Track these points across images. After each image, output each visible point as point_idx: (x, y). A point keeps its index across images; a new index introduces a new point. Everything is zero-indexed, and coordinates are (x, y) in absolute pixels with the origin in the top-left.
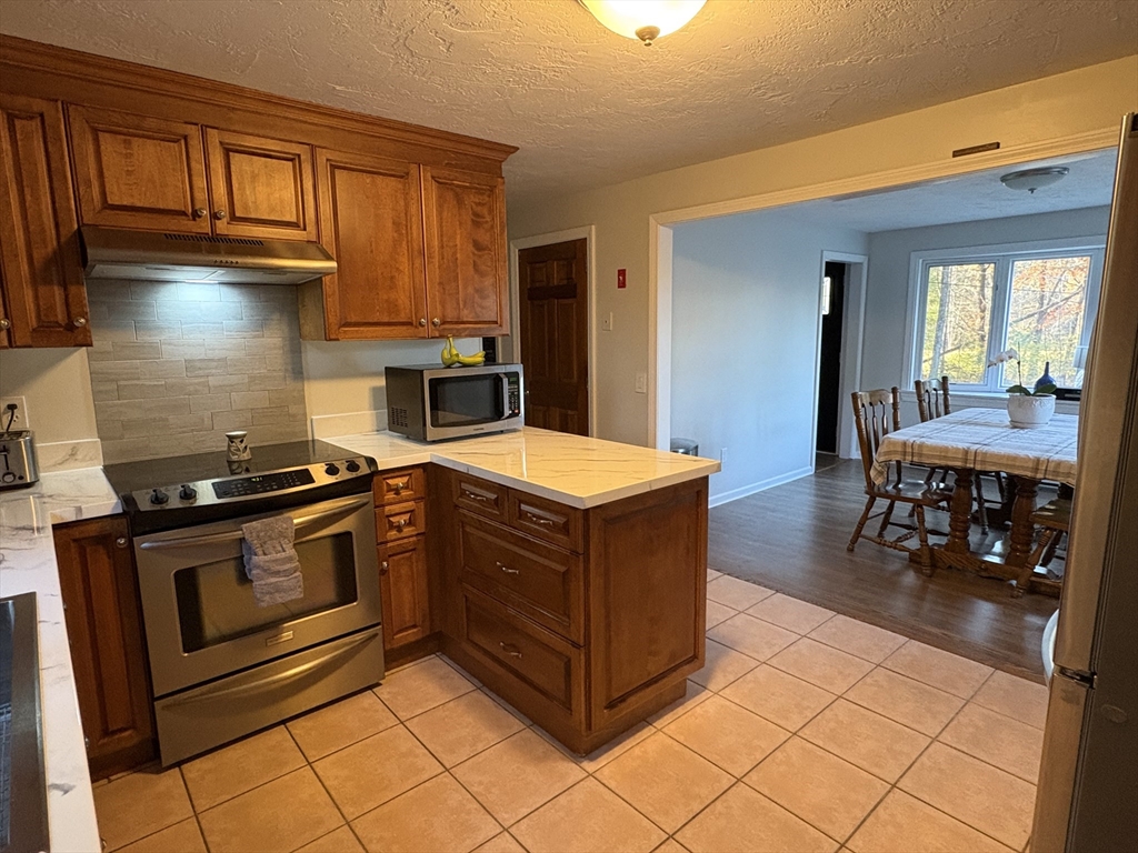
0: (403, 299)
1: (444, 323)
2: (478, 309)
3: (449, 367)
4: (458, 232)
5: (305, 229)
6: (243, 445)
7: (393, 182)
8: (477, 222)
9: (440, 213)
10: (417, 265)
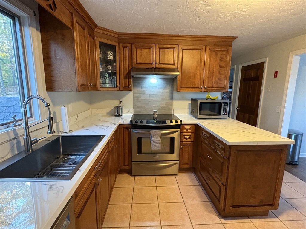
0: (197, 81)
1: (208, 88)
2: (219, 84)
3: (207, 99)
4: (215, 63)
5: (174, 65)
6: (156, 113)
7: (198, 51)
8: (221, 59)
9: (210, 58)
10: (202, 73)
